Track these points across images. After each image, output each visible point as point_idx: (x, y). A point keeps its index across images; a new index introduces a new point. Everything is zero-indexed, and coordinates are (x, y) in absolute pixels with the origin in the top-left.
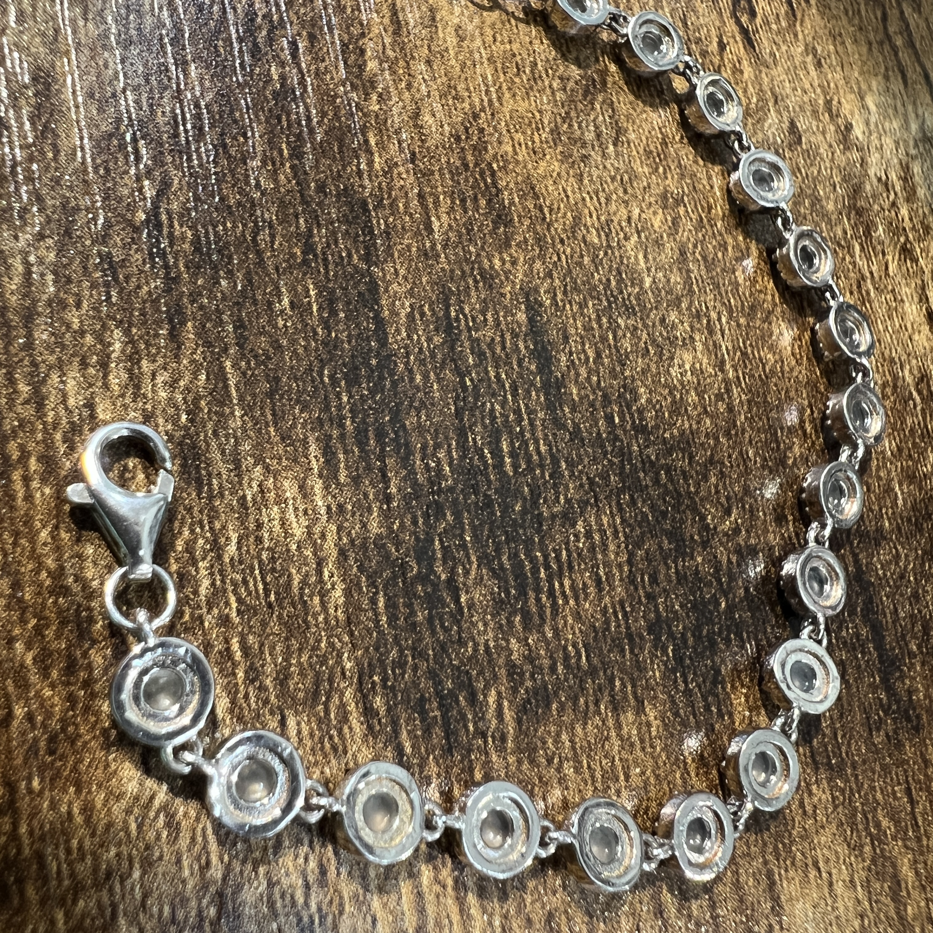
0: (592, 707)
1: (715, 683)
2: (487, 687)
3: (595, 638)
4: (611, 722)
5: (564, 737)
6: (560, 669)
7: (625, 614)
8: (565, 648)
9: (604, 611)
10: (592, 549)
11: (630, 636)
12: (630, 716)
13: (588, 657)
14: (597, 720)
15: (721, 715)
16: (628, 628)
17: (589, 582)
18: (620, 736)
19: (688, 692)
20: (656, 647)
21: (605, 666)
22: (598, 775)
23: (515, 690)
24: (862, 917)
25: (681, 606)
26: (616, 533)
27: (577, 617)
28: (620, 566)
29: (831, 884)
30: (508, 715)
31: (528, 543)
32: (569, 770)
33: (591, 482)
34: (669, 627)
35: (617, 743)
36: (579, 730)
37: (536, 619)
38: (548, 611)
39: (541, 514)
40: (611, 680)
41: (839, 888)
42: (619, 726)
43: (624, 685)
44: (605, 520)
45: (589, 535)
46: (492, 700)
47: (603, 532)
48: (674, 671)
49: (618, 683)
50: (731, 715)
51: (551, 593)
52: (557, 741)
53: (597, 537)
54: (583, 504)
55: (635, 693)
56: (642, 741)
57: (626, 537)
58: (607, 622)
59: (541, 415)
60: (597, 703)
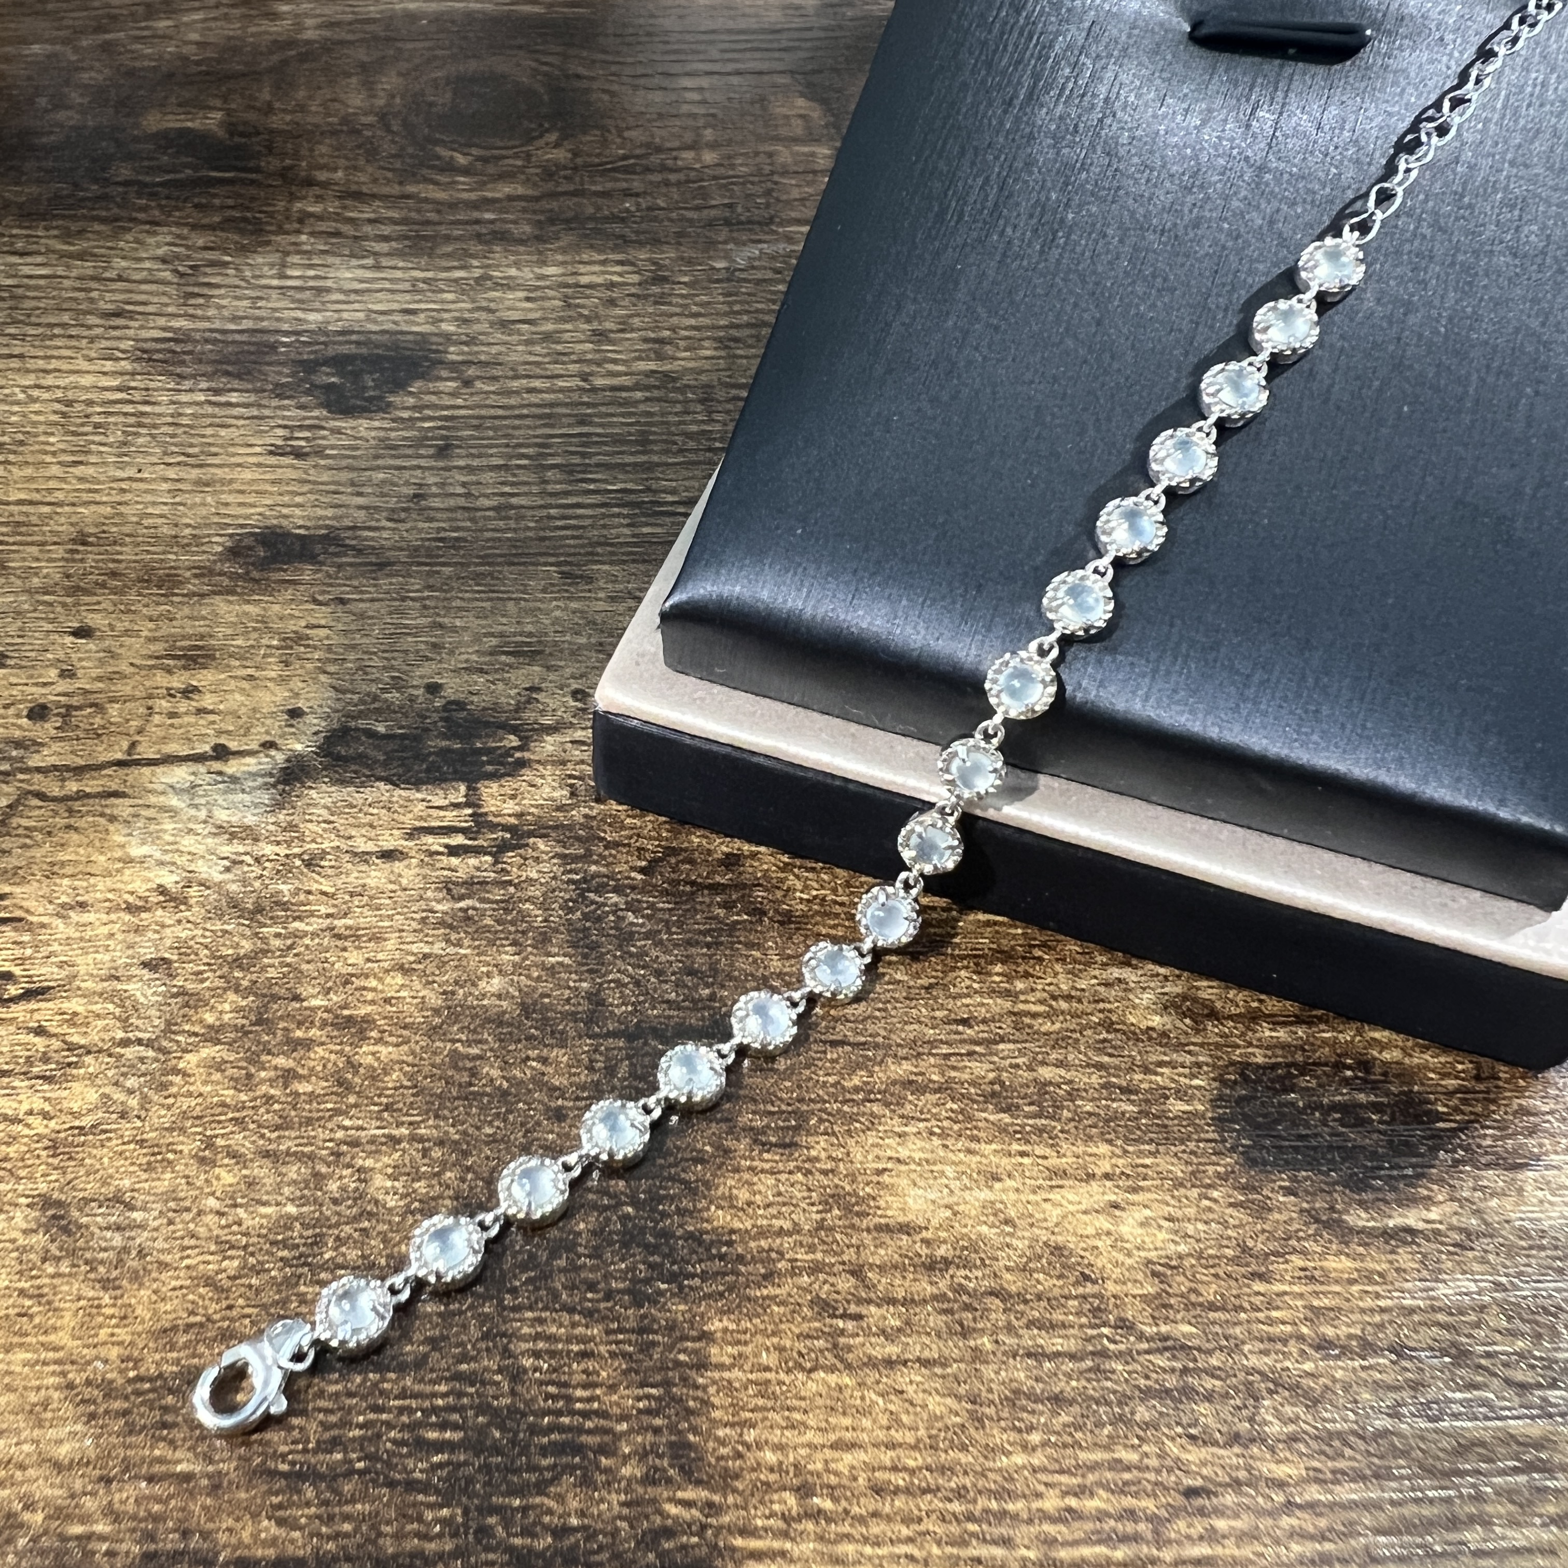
0: (700, 1393)
1: (700, 1242)
2: (660, 1512)
3: (637, 1372)
4: (716, 1375)
5: (720, 1433)
6: (658, 1422)
7: (620, 1330)
8: (640, 1411)
9: (613, 1355)
10: (552, 1354)
11: (641, 1331)
12: (714, 1350)
13: (652, 1386)
14: (712, 1390)
15: (730, 1243)
16: (633, 1331)
17: (583, 1366)
18: (730, 1368)
19: (704, 1276)
20: (656, 1302)
21: (664, 1368)
22: (761, 1402)
23: (669, 1481)
24: (932, 1133)
25: (623, 1260)
26: (541, 1321)
27: (613, 1388)
28: (574, 1325)
29: (899, 1161)
30: (689, 1494)
31: (534, 1430)
32: (750, 1436)
33: (485, 1337)
34: (641, 1281)
35: (736, 1374)
36: (717, 1414)
37: (607, 1438)
38: (602, 1422)
39: (508, 1407)
40: (678, 1364)
41: (903, 1153)
42: (721, 1367)
43: (684, 1351)
44: (526, 1330)
45: (537, 1354)
46: (673, 1510)
47: (537, 1337)
48: (681, 1288)
49: (682, 1357)
50: (732, 1231)
51: (586, 1414)
52: (722, 1442)
53: (541, 1345)
54: (506, 1353)
55: (694, 1339)
56: (738, 1342)
57: (545, 1308)
58: (624, 1355)
59: (408, 1382)
60: (696, 1387)
